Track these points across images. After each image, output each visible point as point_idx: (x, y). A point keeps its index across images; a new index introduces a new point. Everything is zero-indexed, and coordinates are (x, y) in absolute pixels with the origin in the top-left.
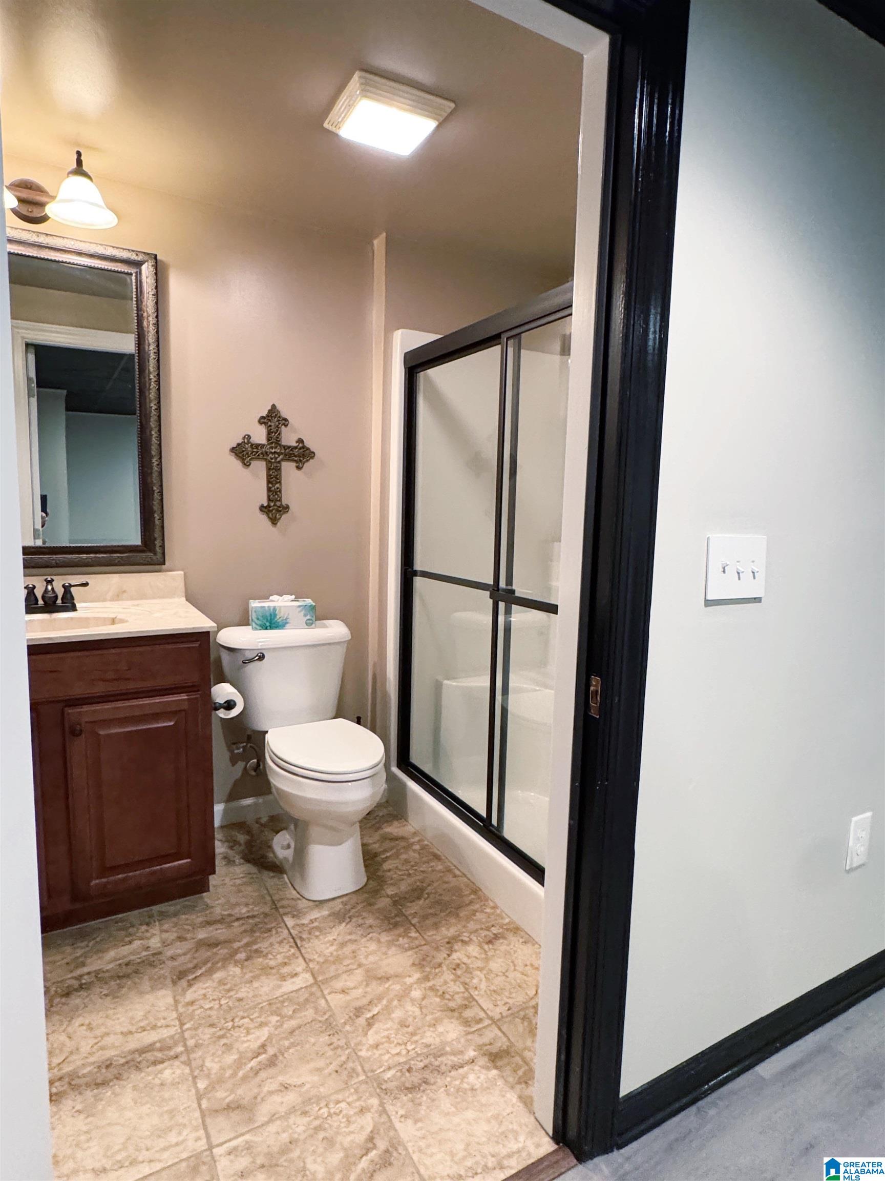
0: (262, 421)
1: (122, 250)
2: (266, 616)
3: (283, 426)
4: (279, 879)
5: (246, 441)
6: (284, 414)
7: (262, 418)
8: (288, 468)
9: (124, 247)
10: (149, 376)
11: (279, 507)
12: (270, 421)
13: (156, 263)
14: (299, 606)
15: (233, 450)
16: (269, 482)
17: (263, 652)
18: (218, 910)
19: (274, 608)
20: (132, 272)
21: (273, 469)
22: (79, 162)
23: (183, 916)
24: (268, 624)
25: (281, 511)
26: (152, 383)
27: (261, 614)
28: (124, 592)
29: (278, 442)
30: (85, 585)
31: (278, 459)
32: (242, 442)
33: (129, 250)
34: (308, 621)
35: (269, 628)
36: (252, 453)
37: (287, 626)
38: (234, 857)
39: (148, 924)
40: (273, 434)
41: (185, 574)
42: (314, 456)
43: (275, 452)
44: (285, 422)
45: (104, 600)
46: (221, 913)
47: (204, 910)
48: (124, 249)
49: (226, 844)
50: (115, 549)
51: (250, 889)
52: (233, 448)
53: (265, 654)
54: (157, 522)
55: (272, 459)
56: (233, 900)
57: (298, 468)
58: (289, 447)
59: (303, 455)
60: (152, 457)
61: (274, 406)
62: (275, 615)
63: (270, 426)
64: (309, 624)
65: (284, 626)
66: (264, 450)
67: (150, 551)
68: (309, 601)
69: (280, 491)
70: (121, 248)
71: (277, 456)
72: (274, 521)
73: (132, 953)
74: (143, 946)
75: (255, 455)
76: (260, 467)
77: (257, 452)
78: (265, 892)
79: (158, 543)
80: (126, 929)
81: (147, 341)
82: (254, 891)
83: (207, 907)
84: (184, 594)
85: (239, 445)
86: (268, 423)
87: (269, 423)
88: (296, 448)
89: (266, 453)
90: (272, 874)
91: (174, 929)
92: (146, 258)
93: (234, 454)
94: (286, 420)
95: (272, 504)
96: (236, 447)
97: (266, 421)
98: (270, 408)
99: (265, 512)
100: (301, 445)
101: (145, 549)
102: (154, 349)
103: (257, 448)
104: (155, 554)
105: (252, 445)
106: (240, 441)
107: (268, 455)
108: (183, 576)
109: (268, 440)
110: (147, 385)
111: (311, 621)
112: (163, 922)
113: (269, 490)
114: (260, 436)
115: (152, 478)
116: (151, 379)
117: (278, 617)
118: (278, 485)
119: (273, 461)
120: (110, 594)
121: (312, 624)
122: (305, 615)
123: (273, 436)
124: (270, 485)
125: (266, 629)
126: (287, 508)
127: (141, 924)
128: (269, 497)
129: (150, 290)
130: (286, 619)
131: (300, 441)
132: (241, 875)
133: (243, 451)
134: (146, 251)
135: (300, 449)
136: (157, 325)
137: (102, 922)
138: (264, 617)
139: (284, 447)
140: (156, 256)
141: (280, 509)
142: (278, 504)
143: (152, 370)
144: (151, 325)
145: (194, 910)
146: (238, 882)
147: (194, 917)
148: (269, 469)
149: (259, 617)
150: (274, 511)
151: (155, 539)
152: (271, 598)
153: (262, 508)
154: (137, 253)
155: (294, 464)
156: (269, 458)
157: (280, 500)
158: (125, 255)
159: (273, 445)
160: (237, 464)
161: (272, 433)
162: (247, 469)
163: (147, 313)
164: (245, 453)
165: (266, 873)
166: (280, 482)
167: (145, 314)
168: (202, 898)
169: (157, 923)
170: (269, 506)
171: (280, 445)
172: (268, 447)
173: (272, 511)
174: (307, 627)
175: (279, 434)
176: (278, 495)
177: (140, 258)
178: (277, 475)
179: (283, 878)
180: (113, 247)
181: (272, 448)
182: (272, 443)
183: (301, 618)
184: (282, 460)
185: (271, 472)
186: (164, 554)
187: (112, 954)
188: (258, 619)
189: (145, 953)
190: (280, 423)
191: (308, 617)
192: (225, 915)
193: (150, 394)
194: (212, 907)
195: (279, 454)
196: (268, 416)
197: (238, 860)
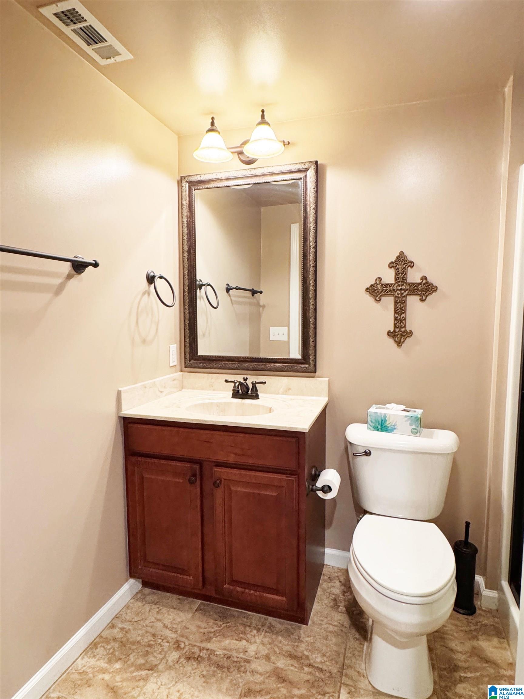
0: (392, 265)
1: (295, 165)
2: (378, 421)
3: (409, 268)
4: (361, 644)
5: (378, 282)
6: (410, 258)
7: (392, 263)
8: (413, 301)
9: (297, 162)
10: (310, 244)
11: (404, 332)
12: (397, 264)
13: (317, 166)
14: (407, 416)
15: (367, 290)
16: (395, 312)
17: (369, 449)
18: (303, 647)
19: (385, 416)
20: (302, 177)
21: (399, 302)
22: (263, 116)
23: (280, 638)
24: (379, 427)
25: (405, 336)
26: (311, 249)
27: (374, 418)
28: (289, 389)
29: (404, 280)
30: (264, 383)
31: (404, 294)
32: (374, 284)
33: (300, 163)
34: (413, 430)
35: (380, 430)
36: (382, 291)
37: (395, 431)
38: (341, 602)
39: (258, 630)
40: (400, 275)
41: (329, 381)
42: (437, 289)
43: (401, 289)
44: (411, 264)
45: (278, 394)
46: (303, 651)
47: (295, 640)
48: (297, 164)
49: (343, 587)
50: (286, 361)
51: (334, 640)
52: (368, 288)
53: (370, 450)
54: (311, 344)
55: (398, 294)
56: (318, 645)
57: (422, 300)
58: (414, 284)
59: (426, 289)
60: (309, 299)
61: (402, 253)
62: (386, 421)
63: (398, 269)
64: (414, 432)
65: (393, 431)
66: (392, 288)
67: (307, 364)
68: (419, 412)
69: (405, 319)
70: (295, 164)
71: (403, 292)
72: (399, 344)
73: (237, 650)
74: (245, 648)
75: (384, 292)
76: (389, 302)
77: (387, 290)
78: (343, 651)
79: (311, 358)
80: (245, 626)
81: (309, 221)
82: (336, 645)
83: (299, 639)
84: (327, 395)
85: (371, 286)
86: (396, 266)
87: (398, 266)
88: (420, 284)
89: (394, 290)
90: (357, 636)
91: (269, 646)
92: (310, 165)
93: (368, 293)
94: (411, 262)
95: (397, 330)
96: (369, 288)
97: (394, 265)
98: (398, 255)
99: (391, 336)
100: (424, 281)
101: (304, 361)
102: (313, 225)
103: (386, 287)
104: (310, 365)
105: (382, 285)
106: (373, 282)
107: (396, 292)
108: (327, 382)
109: (396, 280)
110: (309, 251)
111: (416, 431)
112: (267, 634)
113: (396, 319)
114: (389, 277)
115: (309, 313)
116: (311, 246)
117: (388, 423)
118: (403, 315)
119: (400, 296)
120: (281, 391)
121: (417, 433)
122: (411, 425)
123: (401, 276)
124: (396, 315)
125: (378, 430)
126: (411, 333)
127: (255, 628)
128: (395, 324)
129: (312, 186)
130: (394, 425)
131: (424, 278)
132: (336, 623)
133: (375, 290)
134: (309, 161)
135: (424, 284)
136: (316, 208)
137: (238, 612)
138: (376, 421)
139: (409, 284)
140: (316, 162)
141: (404, 334)
142: (403, 330)
143: (311, 239)
144: (312, 210)
145: (289, 636)
146: (331, 628)
147: (285, 642)
148: (396, 302)
149: (373, 421)
150: (399, 336)
151: (310, 355)
152: (388, 406)
153: (389, 333)
154: (304, 163)
155: (418, 298)
156: (396, 294)
157: (405, 326)
158: (297, 167)
159: (400, 283)
160: (370, 299)
161: (399, 273)
162: (377, 303)
163: (310, 202)
164: (376, 291)
165: (353, 631)
166: (405, 313)
167: (308, 203)
168: (300, 628)
169: (263, 634)
170: (395, 331)
171: (406, 283)
172: (396, 285)
173: (397, 335)
174: (413, 435)
175: (405, 274)
176: (403, 323)
177: (306, 166)
178: (403, 307)
179: (363, 645)
180: (291, 164)
181: (399, 285)
182: (399, 282)
183: (408, 427)
184: (407, 295)
185: (398, 305)
186: (315, 366)
187: (227, 642)
188: (372, 422)
189: (241, 655)
190: (406, 266)
191: (414, 427)
192: (304, 655)
193: (310, 256)
194: (302, 641)
195: (405, 290)
196: (396, 261)
197: (342, 608)
